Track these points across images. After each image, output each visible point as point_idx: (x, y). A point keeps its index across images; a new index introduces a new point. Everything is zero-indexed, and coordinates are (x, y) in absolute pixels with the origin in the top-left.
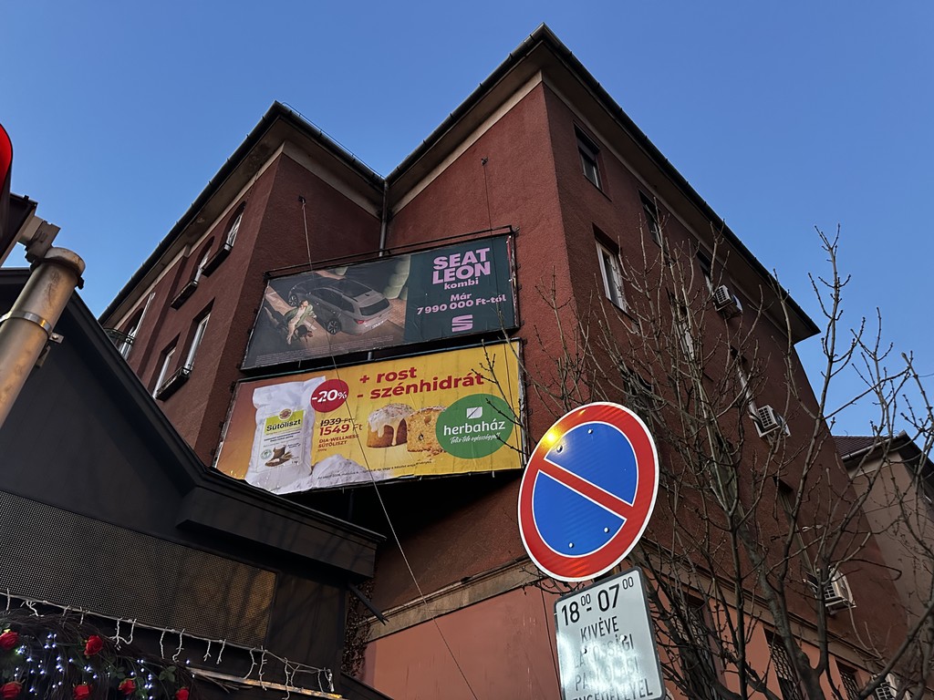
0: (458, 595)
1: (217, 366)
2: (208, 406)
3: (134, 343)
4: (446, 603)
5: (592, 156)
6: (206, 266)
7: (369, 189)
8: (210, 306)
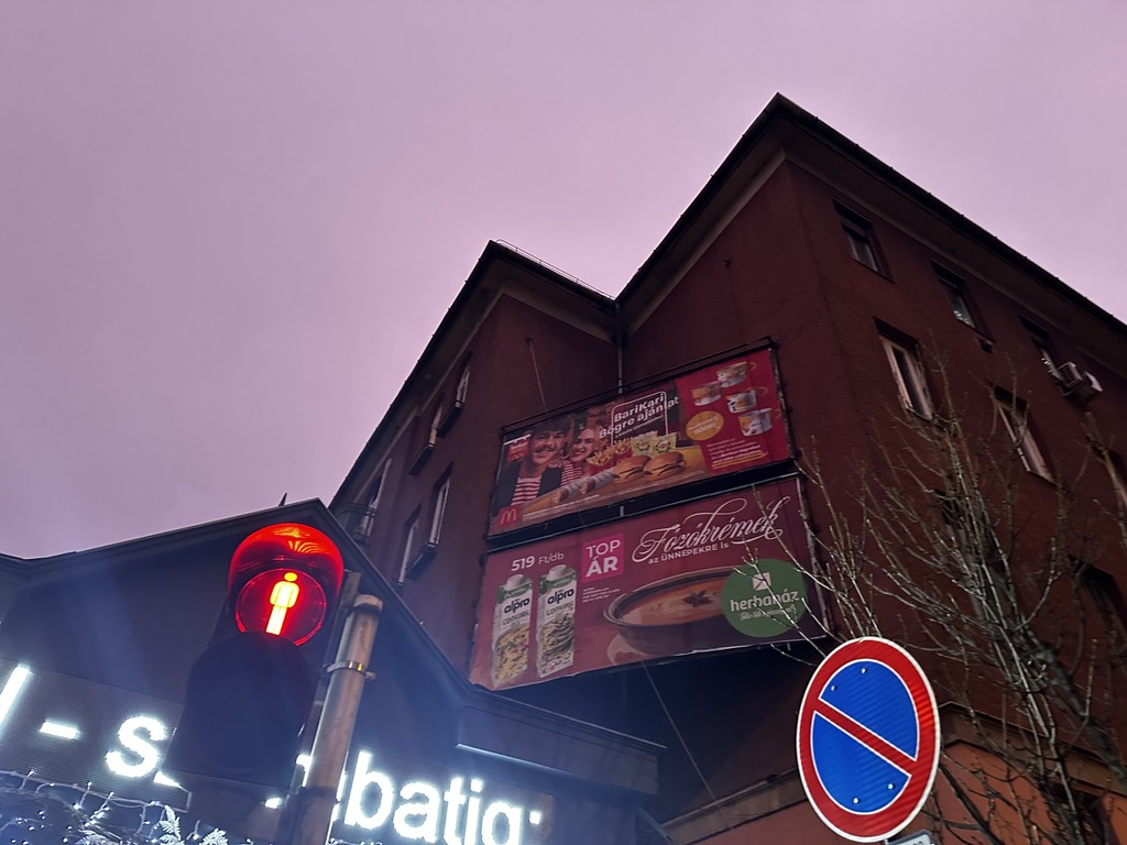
0: (764, 796)
2: (459, 585)
3: (376, 515)
4: (752, 807)
5: (862, 233)
6: (440, 427)
7: (599, 314)
8: (448, 471)
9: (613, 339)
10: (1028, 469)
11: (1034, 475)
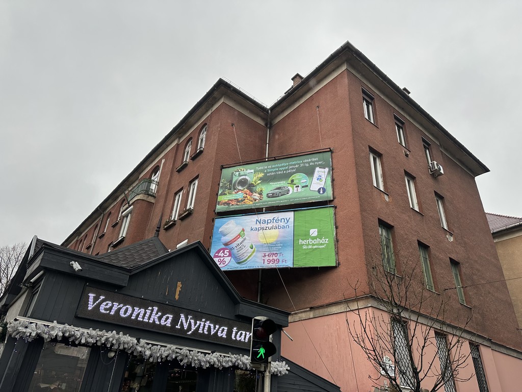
0: (308, 313)
1: (206, 211)
2: (205, 229)
3: (158, 184)
4: (304, 316)
5: (370, 101)
6: (192, 156)
7: (262, 114)
8: (197, 177)
9: (266, 125)
10: (411, 207)
11: (413, 209)
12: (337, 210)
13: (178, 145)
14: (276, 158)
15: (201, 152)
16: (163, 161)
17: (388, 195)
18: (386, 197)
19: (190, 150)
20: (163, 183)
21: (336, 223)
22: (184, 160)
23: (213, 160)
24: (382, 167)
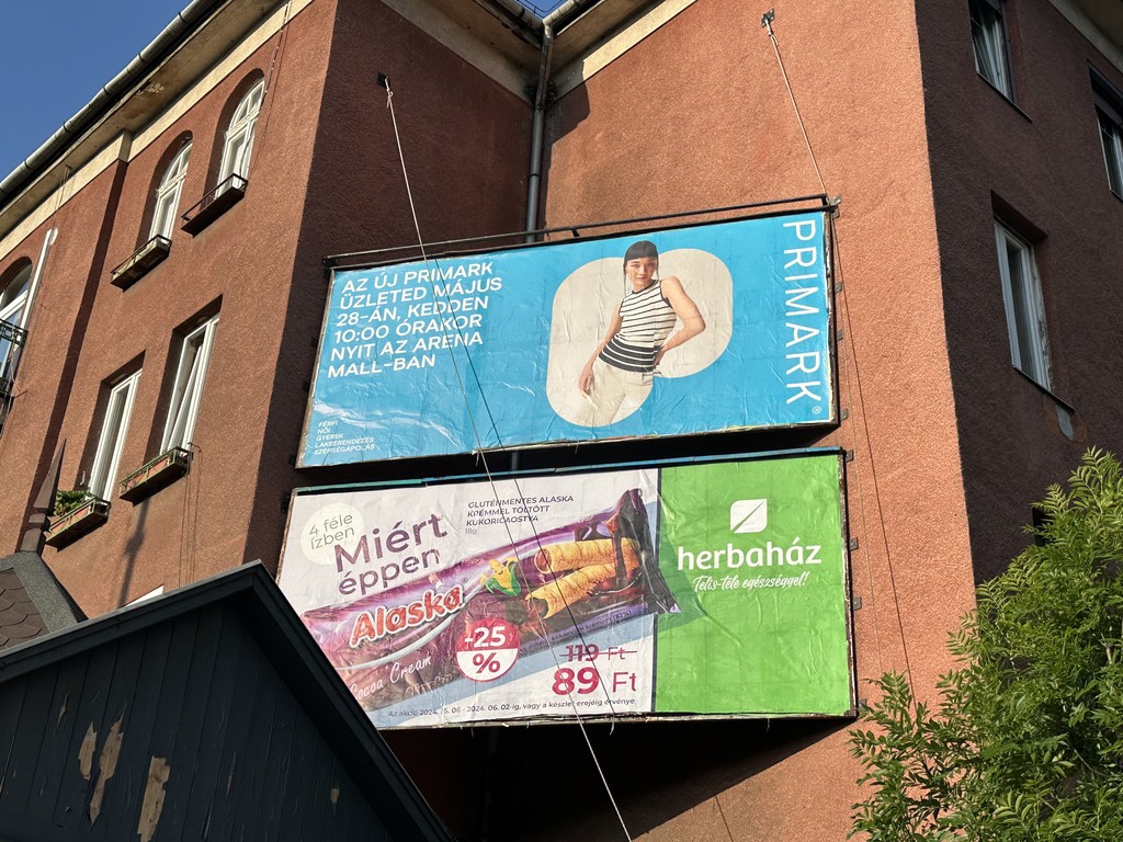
1: (257, 461)
3: (25, 341)
6: (192, 215)
7: (515, 40)
8: (212, 309)
9: (531, 91)
12: (853, 467)
13: (122, 166)
14: (582, 233)
15: (234, 197)
16: (52, 236)
17: (1070, 411)
18: (1063, 418)
19: (178, 189)
20: (47, 336)
21: (847, 523)
22: (153, 234)
23: (294, 234)
24: (1044, 292)
